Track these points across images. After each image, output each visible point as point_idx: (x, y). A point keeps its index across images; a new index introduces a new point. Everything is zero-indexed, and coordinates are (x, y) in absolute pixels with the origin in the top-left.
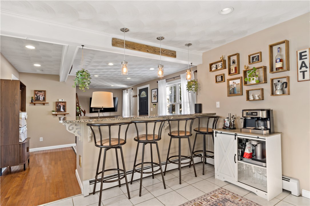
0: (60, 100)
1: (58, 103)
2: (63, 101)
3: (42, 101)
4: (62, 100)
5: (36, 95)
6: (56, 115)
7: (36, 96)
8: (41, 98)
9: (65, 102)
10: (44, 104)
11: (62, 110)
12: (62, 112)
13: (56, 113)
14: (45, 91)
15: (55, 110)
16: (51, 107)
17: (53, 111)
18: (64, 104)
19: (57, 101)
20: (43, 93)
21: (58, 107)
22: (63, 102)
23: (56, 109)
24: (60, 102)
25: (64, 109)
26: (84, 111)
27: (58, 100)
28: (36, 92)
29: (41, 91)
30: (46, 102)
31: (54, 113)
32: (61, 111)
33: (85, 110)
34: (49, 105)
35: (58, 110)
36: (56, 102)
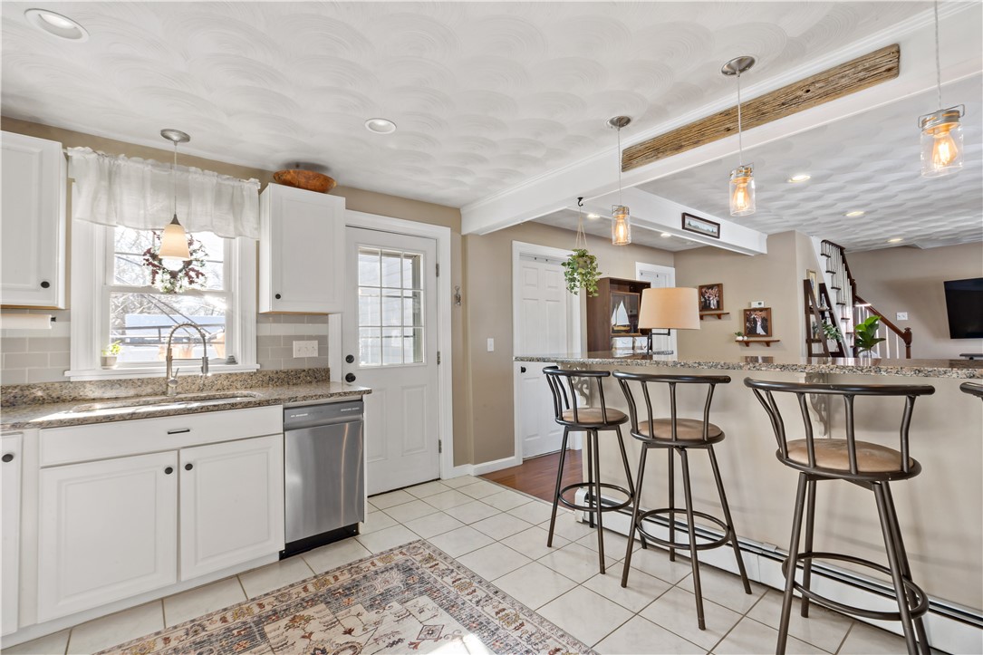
0: (755, 305)
1: (748, 313)
2: (762, 306)
3: (715, 310)
4: (760, 304)
5: (704, 297)
6: (747, 344)
7: (703, 300)
8: (713, 303)
9: (768, 310)
10: (719, 317)
11: (760, 330)
12: (759, 335)
13: (746, 338)
14: (721, 284)
15: (743, 331)
16: (734, 323)
17: (739, 334)
18: (763, 314)
19: (747, 308)
20: (716, 290)
21: (750, 323)
22: (761, 310)
23: (746, 328)
24: (755, 310)
25: (767, 327)
26: (903, 331)
27: (750, 304)
28: (703, 290)
29: (711, 287)
30: (725, 311)
31: (740, 338)
32: (758, 332)
33: (908, 330)
34: (730, 319)
35: (751, 331)
36: (745, 310)
